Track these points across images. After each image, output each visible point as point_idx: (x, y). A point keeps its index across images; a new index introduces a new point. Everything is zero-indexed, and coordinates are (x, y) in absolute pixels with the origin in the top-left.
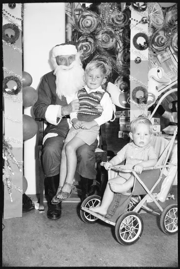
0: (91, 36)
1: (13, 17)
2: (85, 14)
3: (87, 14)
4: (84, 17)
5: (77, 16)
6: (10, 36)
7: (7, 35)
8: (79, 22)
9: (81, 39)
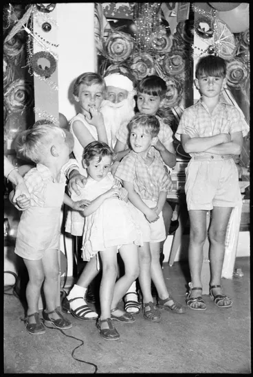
0: (124, 64)
1: (48, 42)
2: (115, 35)
3: (117, 35)
4: (114, 40)
5: (105, 38)
6: (43, 68)
7: (40, 66)
8: (107, 46)
9: (110, 68)
